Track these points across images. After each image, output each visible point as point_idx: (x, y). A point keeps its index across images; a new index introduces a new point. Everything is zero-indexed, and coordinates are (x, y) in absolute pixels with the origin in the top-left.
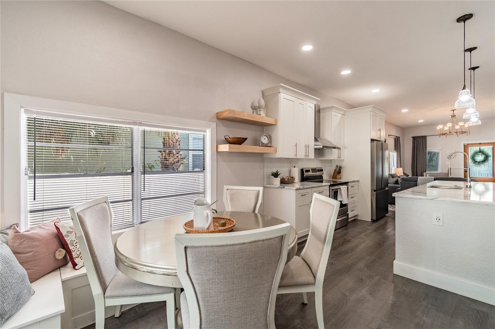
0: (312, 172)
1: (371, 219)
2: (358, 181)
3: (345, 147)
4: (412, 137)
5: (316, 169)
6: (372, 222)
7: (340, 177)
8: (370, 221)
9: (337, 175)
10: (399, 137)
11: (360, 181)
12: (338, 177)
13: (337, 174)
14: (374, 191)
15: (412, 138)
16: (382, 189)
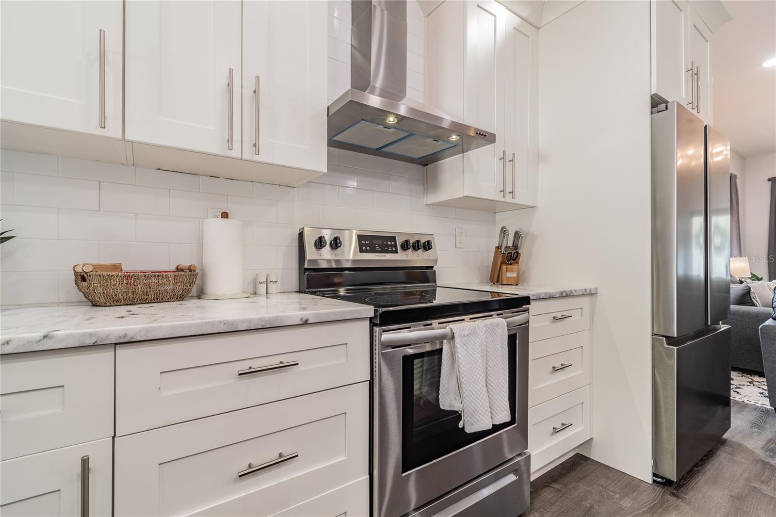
0: (361, 251)
1: (654, 475)
2: (590, 294)
3: (539, 158)
4: (769, 180)
5: (393, 239)
6: (659, 489)
7: (514, 275)
8: (650, 482)
9: (504, 267)
10: (736, 177)
11: (599, 291)
12: (509, 275)
13: (503, 263)
14: (671, 340)
15: (770, 183)
16: (706, 330)
